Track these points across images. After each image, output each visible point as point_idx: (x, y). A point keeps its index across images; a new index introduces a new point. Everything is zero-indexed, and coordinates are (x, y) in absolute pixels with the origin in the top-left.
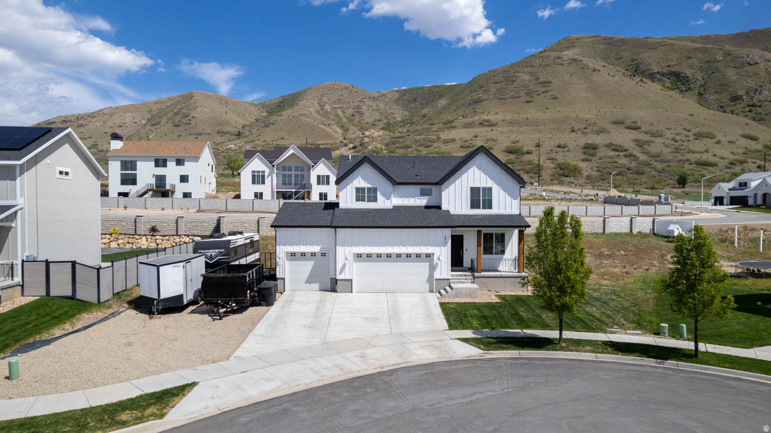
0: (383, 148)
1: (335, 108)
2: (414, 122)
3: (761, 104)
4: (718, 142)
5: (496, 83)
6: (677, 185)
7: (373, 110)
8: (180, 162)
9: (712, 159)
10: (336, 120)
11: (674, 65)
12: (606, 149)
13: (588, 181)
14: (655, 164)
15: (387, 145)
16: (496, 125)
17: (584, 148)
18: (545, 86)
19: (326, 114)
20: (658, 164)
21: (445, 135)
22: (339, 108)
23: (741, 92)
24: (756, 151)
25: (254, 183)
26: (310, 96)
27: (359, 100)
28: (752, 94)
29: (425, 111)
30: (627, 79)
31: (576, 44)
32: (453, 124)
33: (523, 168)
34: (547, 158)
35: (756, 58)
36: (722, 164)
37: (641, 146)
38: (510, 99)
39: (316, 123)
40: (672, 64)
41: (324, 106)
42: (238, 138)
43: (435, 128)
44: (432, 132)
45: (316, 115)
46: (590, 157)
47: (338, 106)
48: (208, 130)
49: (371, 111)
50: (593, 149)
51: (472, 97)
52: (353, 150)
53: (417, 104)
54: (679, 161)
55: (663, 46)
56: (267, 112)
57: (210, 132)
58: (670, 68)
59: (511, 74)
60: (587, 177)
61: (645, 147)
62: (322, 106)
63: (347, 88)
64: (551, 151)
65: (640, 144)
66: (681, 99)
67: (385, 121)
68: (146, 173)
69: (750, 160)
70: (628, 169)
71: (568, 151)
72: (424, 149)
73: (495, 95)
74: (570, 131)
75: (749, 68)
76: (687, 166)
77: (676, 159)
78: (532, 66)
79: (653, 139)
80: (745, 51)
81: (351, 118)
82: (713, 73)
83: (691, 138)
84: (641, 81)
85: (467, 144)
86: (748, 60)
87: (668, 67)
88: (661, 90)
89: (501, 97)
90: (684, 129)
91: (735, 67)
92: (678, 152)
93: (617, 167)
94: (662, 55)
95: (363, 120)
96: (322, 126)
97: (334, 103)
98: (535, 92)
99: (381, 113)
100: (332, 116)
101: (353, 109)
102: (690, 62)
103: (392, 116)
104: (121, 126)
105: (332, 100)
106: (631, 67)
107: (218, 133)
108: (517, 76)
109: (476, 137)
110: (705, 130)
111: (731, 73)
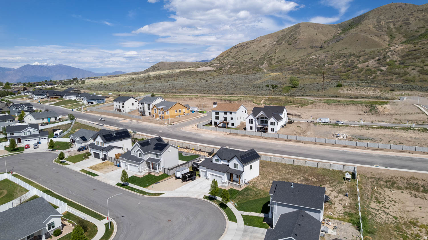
0: (399, 59)
1: (388, 23)
7: (419, 20)
8: (231, 113)
10: (388, 31)
15: (403, 57)
22: (391, 22)
25: (250, 123)
26: (371, 17)
27: (408, 14)
39: (370, 36)
41: (380, 22)
42: (321, 50)
45: (373, 29)
47: (391, 20)
48: (305, 46)
52: (378, 62)
56: (342, 30)
57: (306, 47)
63: (400, 6)
68: (222, 116)
97: (388, 19)
99: (426, 22)
100: (384, 29)
101: (402, 21)
104: (264, 46)
105: (387, 17)
107: (310, 47)
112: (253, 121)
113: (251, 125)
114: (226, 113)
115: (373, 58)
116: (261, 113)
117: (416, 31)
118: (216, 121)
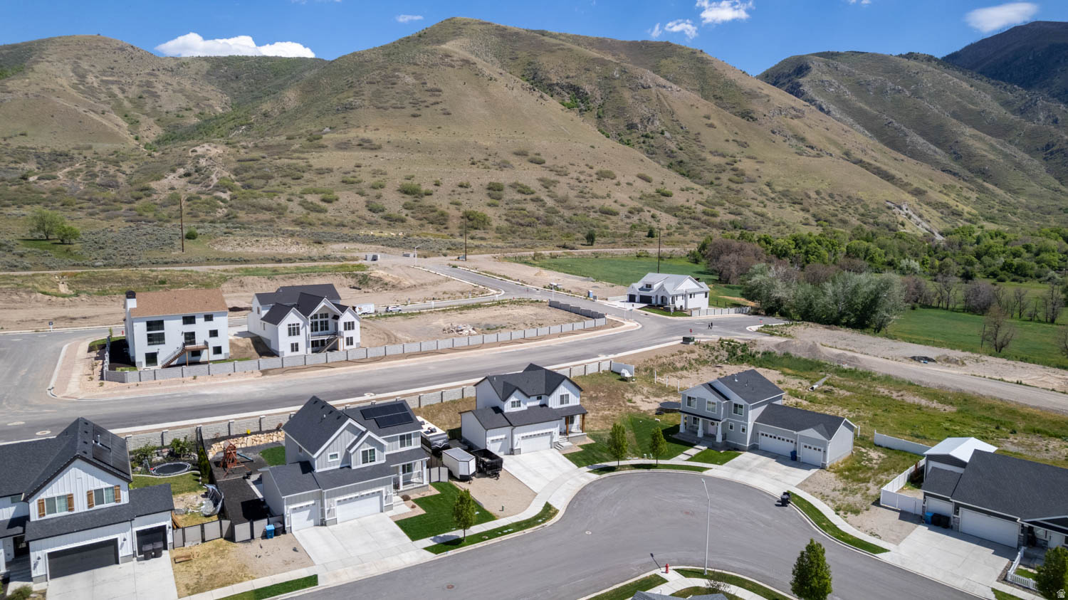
0: (233, 177)
1: (107, 82)
2: (252, 124)
3: (653, 135)
4: (618, 184)
5: (371, 83)
6: (585, 242)
7: (174, 92)
8: (209, 318)
9: (615, 207)
10: (113, 103)
11: (573, 77)
12: (511, 190)
13: (498, 236)
14: (562, 211)
15: (236, 172)
16: (379, 148)
18: (434, 95)
19: (91, 91)
20: (565, 211)
21: (318, 160)
22: (112, 83)
23: (637, 120)
24: (650, 196)
25: (290, 335)
26: (54, 57)
27: (147, 71)
28: (645, 122)
29: (266, 107)
30: (526, 94)
31: (464, 31)
32: (322, 142)
33: (425, 215)
34: (450, 202)
35: (649, 80)
36: (623, 212)
37: (547, 188)
38: (391, 109)
39: (81, 110)
40: (571, 75)
43: (297, 146)
44: (295, 151)
45: (73, 92)
46: (497, 202)
47: (110, 78)
49: (170, 92)
50: (498, 190)
51: (339, 99)
52: (188, 179)
53: (241, 83)
54: (585, 208)
55: (562, 49)
58: (569, 80)
59: (389, 71)
60: (497, 229)
61: (551, 188)
62: (82, 77)
63: (122, 49)
64: (453, 191)
65: (546, 184)
66: (582, 124)
67: (197, 111)
68: (174, 331)
69: (646, 208)
70: (538, 219)
71: (472, 192)
72: (292, 182)
73: (371, 100)
74: (470, 163)
75: (643, 92)
76: (592, 215)
77: (582, 205)
78: (416, 64)
79: (557, 178)
80: (639, 71)
81: (138, 102)
82: (610, 92)
83: (595, 177)
84: (541, 97)
85: (349, 178)
86: (642, 82)
87: (567, 78)
88: (562, 109)
89: (380, 105)
90: (587, 165)
91: (630, 89)
92: (583, 197)
93: (526, 215)
94: (560, 62)
95: (160, 106)
96: (92, 115)
97: (103, 73)
98: (422, 102)
99: (188, 97)
100: (103, 97)
101: (139, 85)
102: (588, 75)
103: (206, 102)
105: (99, 67)
106: (528, 72)
108: (398, 77)
109: (358, 166)
110: (606, 168)
111: (627, 94)
112: (298, 328)
113: (294, 339)
114: (189, 320)
115: (174, 171)
116: (322, 304)
117: (178, 116)
118: (153, 349)
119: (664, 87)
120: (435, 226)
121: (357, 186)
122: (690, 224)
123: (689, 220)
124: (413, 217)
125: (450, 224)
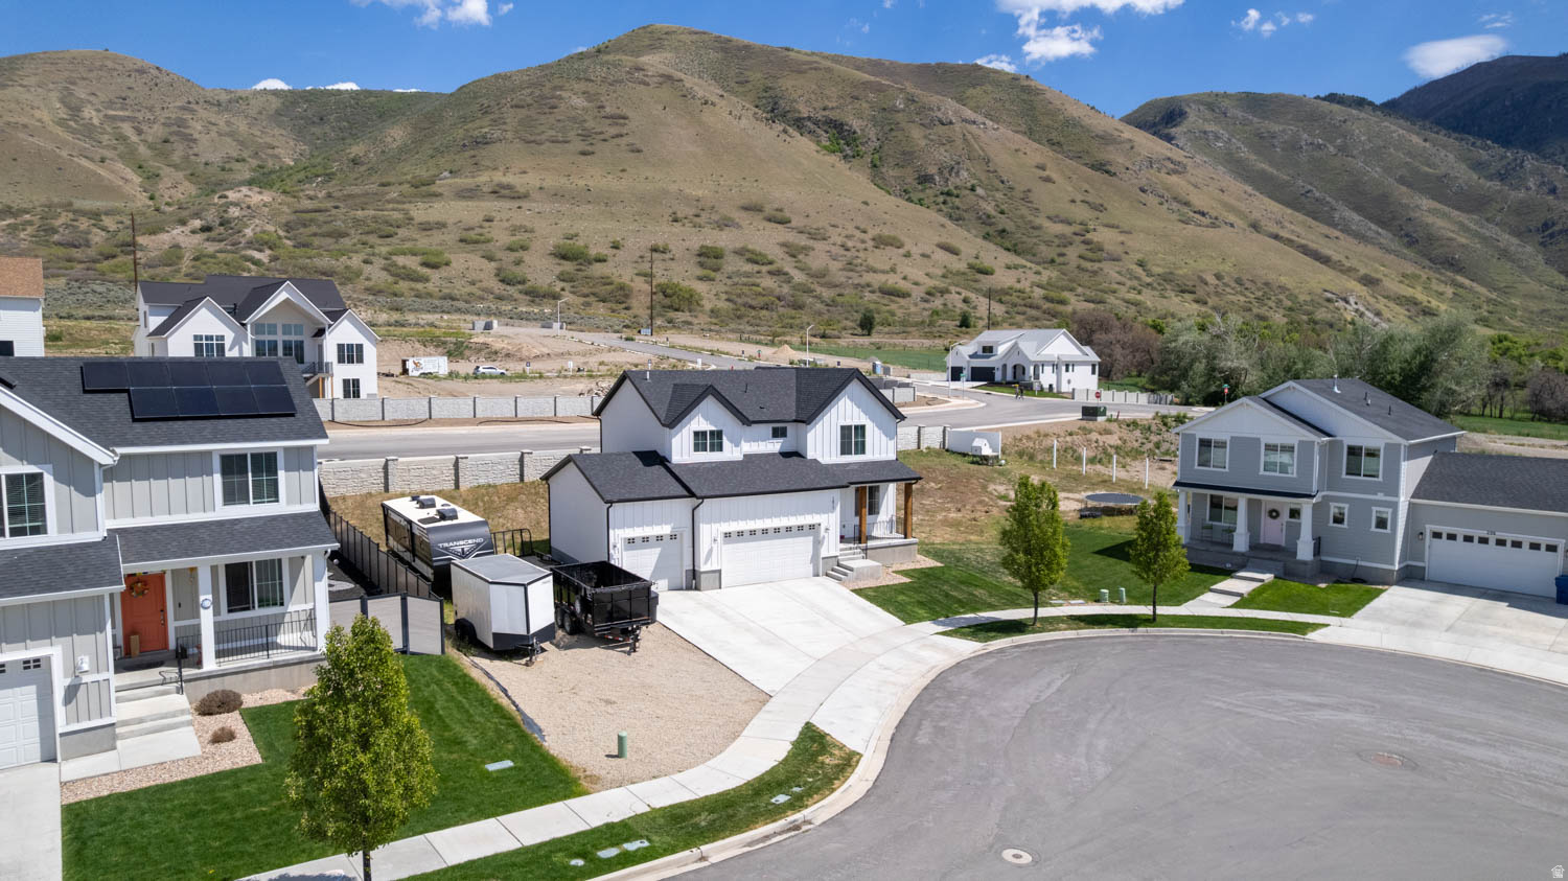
0: (281, 233)
1: (114, 118)
2: (333, 174)
3: (958, 192)
4: (908, 255)
5: (517, 106)
6: (859, 331)
7: (220, 135)
9: (904, 285)
10: (121, 148)
11: (833, 108)
12: (737, 258)
13: (714, 320)
14: (819, 289)
15: (288, 227)
16: (525, 196)
17: (699, 255)
18: (617, 124)
19: (88, 131)
20: (823, 290)
21: (421, 212)
22: (123, 119)
23: (932, 170)
24: (959, 273)
26: (33, 80)
27: (178, 104)
28: (946, 172)
29: (357, 150)
30: (761, 126)
31: (666, 43)
32: (433, 188)
33: (593, 290)
34: (636, 272)
35: (950, 113)
36: (918, 293)
37: (794, 256)
38: (548, 144)
39: (64, 153)
40: (830, 105)
41: (79, 109)
43: (395, 195)
44: (389, 202)
45: (58, 130)
46: (713, 274)
47: (121, 113)
49: (213, 134)
50: (715, 258)
51: (467, 130)
52: (206, 235)
53: (327, 128)
54: (857, 286)
55: (816, 69)
58: (826, 113)
59: (546, 91)
60: (712, 311)
61: (801, 257)
62: (75, 110)
63: (141, 71)
64: (641, 257)
65: (793, 251)
66: (848, 173)
67: (254, 163)
69: (953, 289)
70: (779, 299)
71: (672, 259)
72: (379, 241)
73: (517, 132)
74: (671, 219)
75: (941, 129)
76: (868, 296)
77: (850, 281)
78: (588, 80)
79: (811, 243)
80: (934, 99)
81: (162, 148)
82: (892, 129)
83: (870, 244)
84: (785, 131)
85: (472, 235)
86: (940, 115)
87: (824, 109)
88: (817, 151)
89: (532, 138)
90: (857, 228)
91: (921, 124)
92: (852, 270)
93: (760, 294)
94: (814, 87)
95: (196, 155)
96: (84, 162)
97: (110, 104)
98: (596, 133)
99: (241, 143)
100: (106, 139)
101: (165, 124)
102: (857, 106)
103: (270, 151)
105: (102, 97)
106: (764, 101)
108: (560, 98)
109: (489, 220)
110: (886, 232)
111: (916, 133)
112: (221, 347)
115: (183, 223)
116: (281, 296)
119: (974, 122)
120: (609, 305)
121: (484, 246)
122: (1024, 314)
123: (1020, 309)
124: (571, 292)
125: (634, 303)
